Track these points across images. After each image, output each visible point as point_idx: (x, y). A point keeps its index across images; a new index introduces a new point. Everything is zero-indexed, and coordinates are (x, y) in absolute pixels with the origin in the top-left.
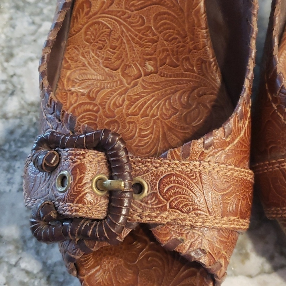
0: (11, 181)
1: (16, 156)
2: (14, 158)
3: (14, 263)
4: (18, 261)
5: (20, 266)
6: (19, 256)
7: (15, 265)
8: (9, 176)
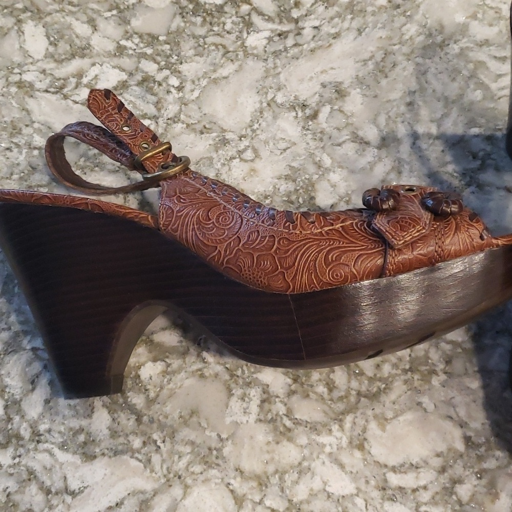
0: (247, 411)
1: (250, 383)
2: (248, 384)
3: (258, 501)
4: (262, 499)
5: (265, 504)
6: (263, 494)
7: (260, 504)
8: (245, 405)
